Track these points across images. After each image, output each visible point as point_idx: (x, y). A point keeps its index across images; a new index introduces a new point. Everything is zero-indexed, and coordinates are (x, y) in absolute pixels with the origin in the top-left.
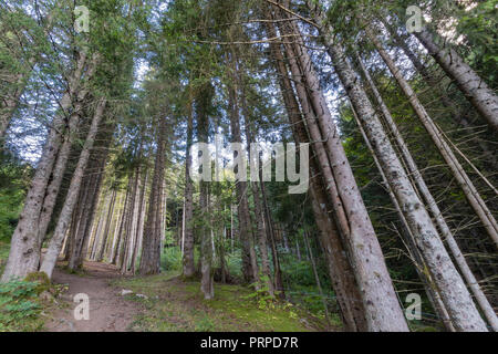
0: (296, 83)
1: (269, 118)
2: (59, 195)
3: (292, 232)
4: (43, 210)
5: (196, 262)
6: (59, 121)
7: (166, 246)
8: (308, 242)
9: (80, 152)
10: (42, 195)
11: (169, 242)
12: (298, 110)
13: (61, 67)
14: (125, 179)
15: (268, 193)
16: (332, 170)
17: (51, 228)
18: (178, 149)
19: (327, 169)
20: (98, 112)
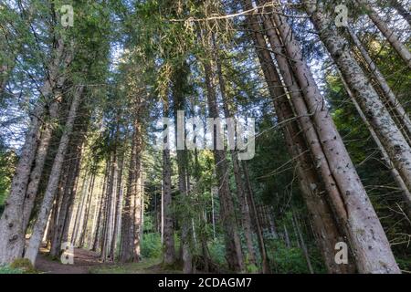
0: (276, 55)
1: (249, 93)
2: (41, 181)
3: (279, 216)
4: (27, 196)
5: (177, 249)
6: (41, 109)
7: (145, 232)
8: (298, 227)
9: (60, 137)
10: (26, 181)
11: (148, 228)
12: (280, 83)
13: (41, 56)
14: (103, 164)
15: (251, 174)
16: (322, 146)
17: (34, 214)
18: (155, 130)
19: (316, 145)
20: (77, 97)
